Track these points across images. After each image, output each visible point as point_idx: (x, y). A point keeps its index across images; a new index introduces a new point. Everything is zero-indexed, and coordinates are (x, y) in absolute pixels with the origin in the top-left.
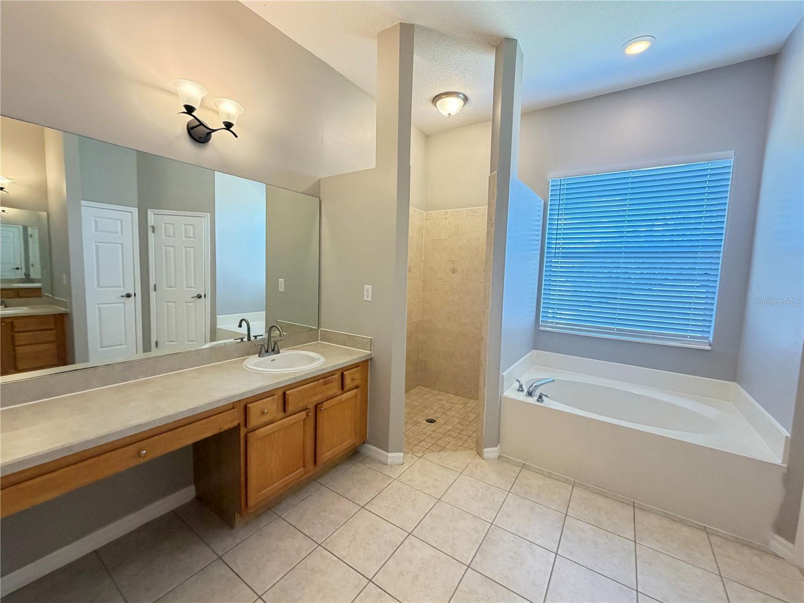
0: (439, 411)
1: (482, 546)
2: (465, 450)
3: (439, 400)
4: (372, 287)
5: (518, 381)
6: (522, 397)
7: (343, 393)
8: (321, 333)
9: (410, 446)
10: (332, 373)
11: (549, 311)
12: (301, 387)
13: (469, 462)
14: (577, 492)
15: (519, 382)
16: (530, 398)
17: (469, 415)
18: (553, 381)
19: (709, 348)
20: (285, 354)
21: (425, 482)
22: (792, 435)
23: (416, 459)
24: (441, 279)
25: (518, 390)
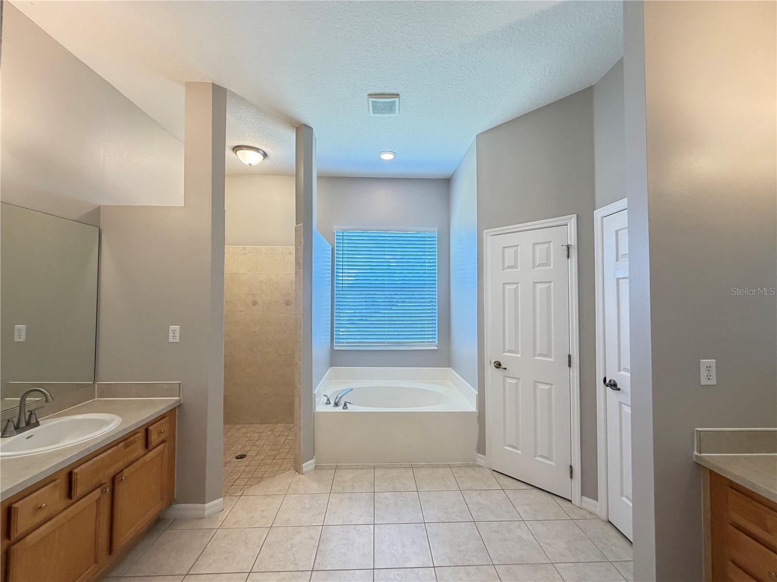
0: (247, 444)
1: (319, 548)
2: (283, 473)
3: (246, 433)
4: (180, 327)
5: (325, 396)
6: (331, 408)
7: (148, 453)
8: (98, 387)
9: (227, 490)
10: (134, 433)
11: (340, 334)
12: (95, 459)
13: (290, 481)
14: (378, 473)
15: (327, 396)
16: (337, 408)
17: (278, 439)
18: (352, 390)
19: (436, 348)
20: (48, 425)
21: (252, 517)
22: (478, 392)
23: (236, 499)
24: (241, 312)
25: (327, 404)
